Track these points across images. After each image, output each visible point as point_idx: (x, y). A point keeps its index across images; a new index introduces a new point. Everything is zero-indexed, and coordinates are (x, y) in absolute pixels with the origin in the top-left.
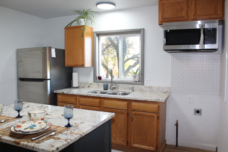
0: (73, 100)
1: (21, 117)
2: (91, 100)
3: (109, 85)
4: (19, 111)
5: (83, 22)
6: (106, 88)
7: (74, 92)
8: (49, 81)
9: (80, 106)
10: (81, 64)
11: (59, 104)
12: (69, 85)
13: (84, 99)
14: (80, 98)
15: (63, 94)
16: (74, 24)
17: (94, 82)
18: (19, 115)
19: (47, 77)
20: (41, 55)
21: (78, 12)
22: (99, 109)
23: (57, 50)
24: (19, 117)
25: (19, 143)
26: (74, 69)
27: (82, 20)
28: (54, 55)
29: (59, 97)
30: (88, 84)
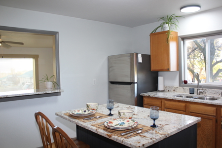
0: (158, 103)
1: (112, 115)
2: (177, 103)
3: (196, 89)
4: (110, 110)
5: (167, 27)
6: (192, 92)
7: (160, 95)
8: (136, 85)
9: (165, 109)
10: (166, 68)
11: (145, 106)
12: (155, 88)
13: (169, 102)
14: (166, 102)
15: (149, 97)
16: (159, 30)
17: (180, 86)
18: (110, 113)
19: (134, 80)
20: (129, 60)
21: (162, 18)
22: (185, 113)
23: (143, 56)
24: (110, 115)
25: (110, 136)
26: (160, 73)
27: (167, 25)
28: (140, 60)
29: (145, 99)
30: (174, 88)
